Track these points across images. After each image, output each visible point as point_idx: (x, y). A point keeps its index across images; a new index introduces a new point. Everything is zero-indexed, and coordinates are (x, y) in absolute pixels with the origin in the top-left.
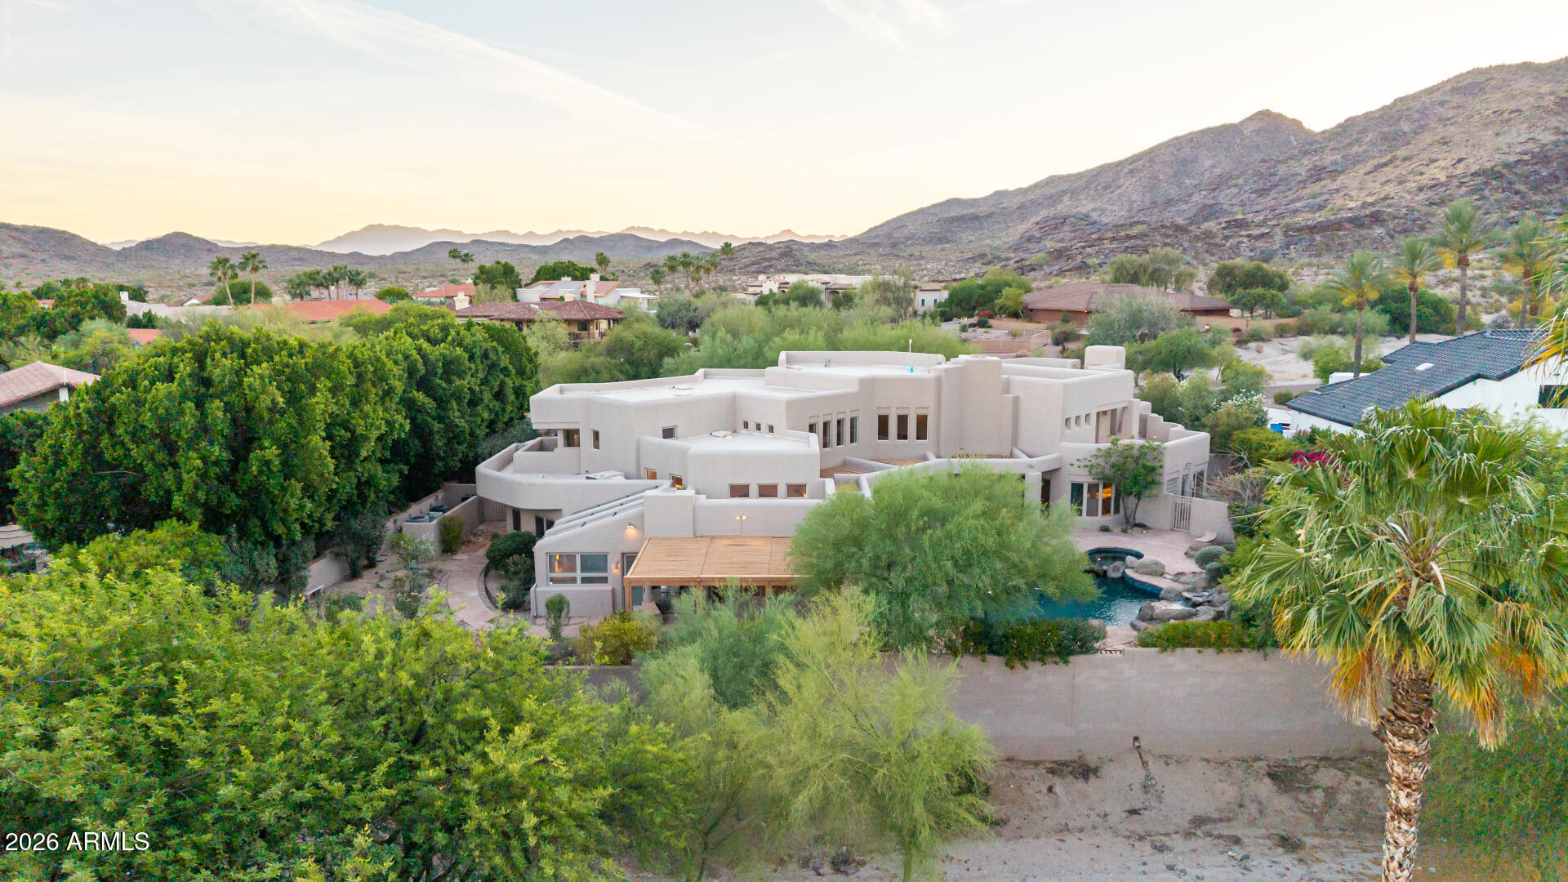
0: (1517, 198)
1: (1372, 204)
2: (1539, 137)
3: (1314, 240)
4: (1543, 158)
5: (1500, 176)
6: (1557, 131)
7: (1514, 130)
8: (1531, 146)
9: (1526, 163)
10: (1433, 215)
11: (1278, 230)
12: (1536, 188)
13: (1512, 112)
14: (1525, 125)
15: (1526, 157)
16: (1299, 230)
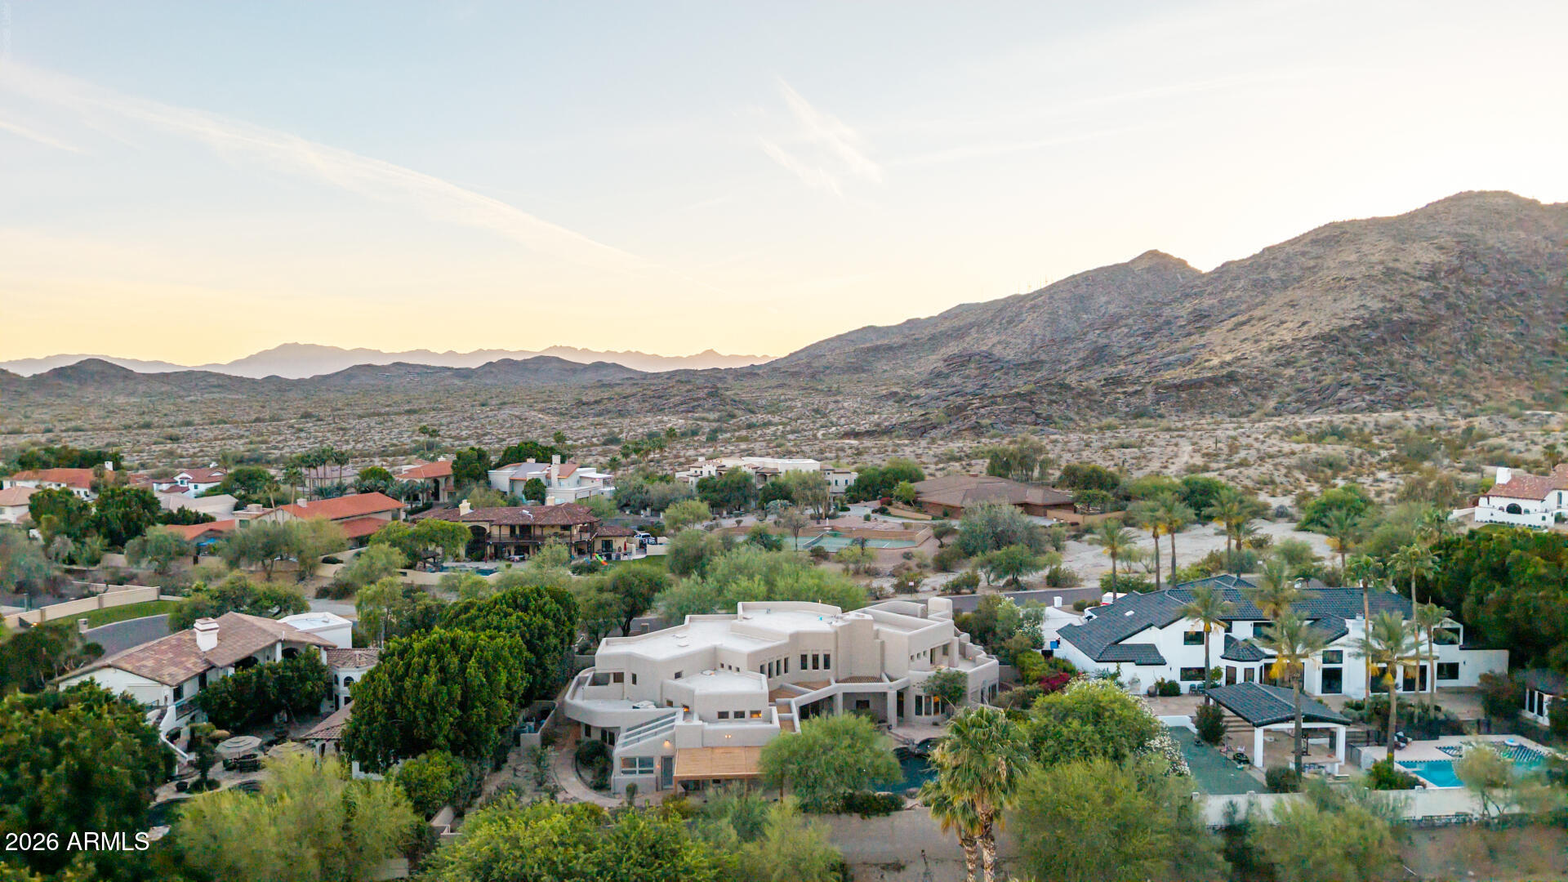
0: (1350, 361)
1: (1229, 364)
2: (1369, 304)
3: (1179, 397)
4: (1372, 324)
5: (1335, 339)
6: (1384, 298)
7: (1349, 296)
8: (1362, 312)
9: (1358, 327)
10: (1279, 375)
11: (1149, 387)
12: (1367, 350)
13: (1348, 279)
14: (1358, 292)
15: (1358, 322)
16: (1166, 388)
